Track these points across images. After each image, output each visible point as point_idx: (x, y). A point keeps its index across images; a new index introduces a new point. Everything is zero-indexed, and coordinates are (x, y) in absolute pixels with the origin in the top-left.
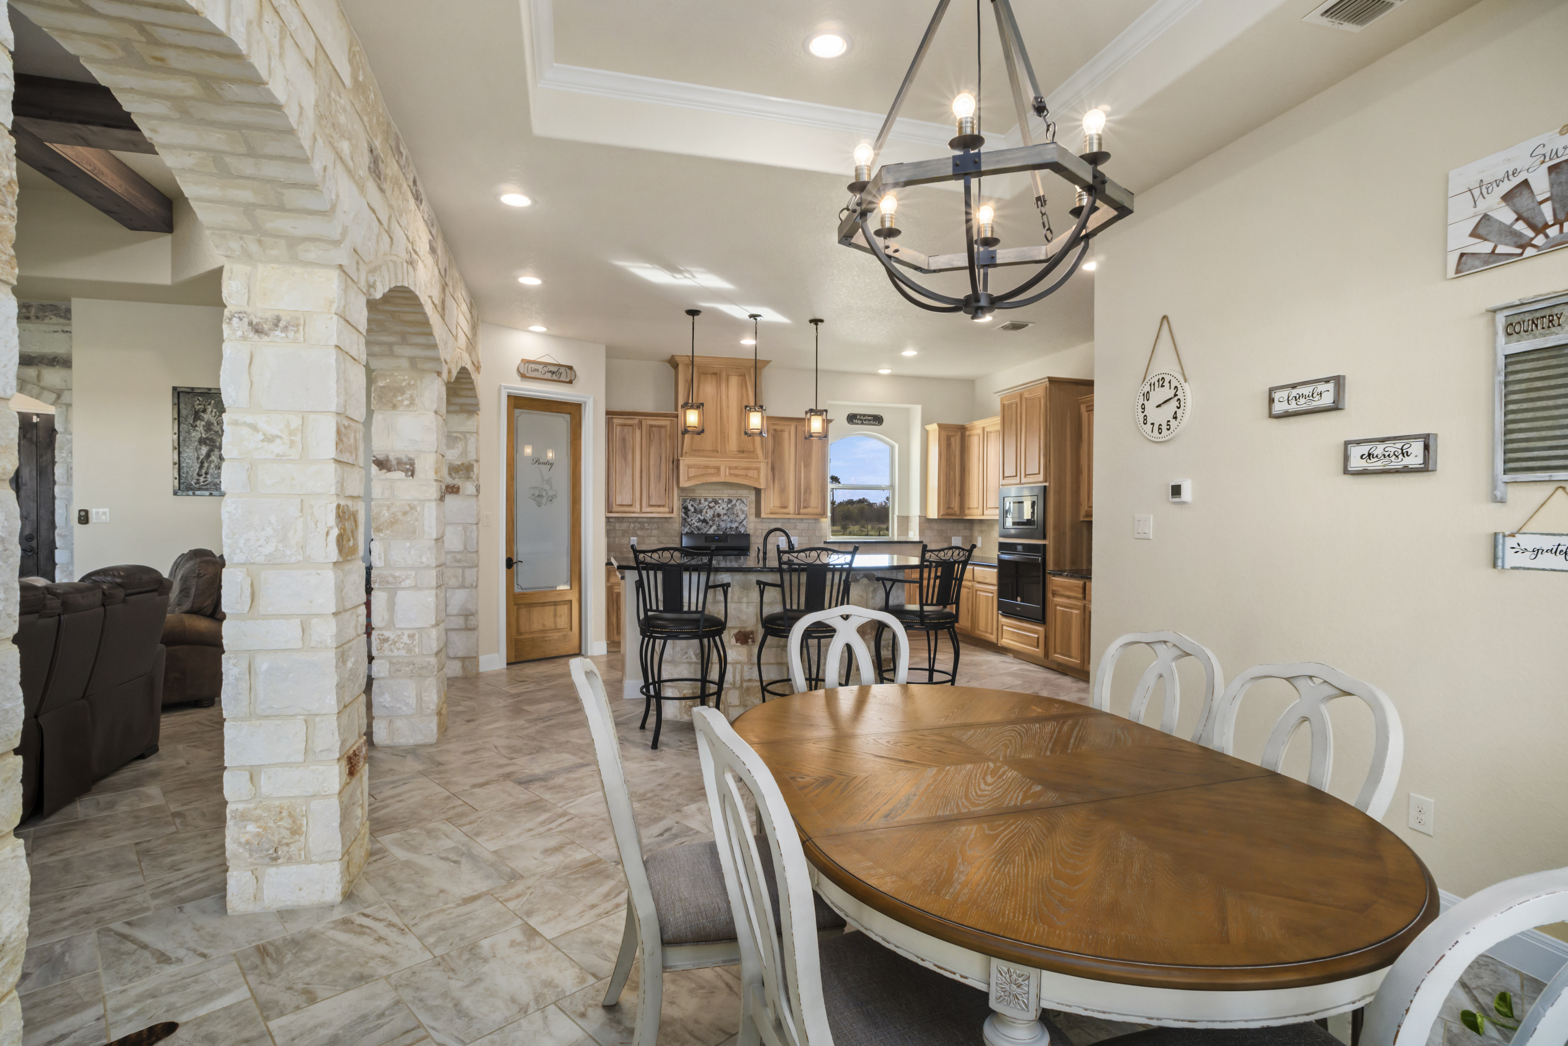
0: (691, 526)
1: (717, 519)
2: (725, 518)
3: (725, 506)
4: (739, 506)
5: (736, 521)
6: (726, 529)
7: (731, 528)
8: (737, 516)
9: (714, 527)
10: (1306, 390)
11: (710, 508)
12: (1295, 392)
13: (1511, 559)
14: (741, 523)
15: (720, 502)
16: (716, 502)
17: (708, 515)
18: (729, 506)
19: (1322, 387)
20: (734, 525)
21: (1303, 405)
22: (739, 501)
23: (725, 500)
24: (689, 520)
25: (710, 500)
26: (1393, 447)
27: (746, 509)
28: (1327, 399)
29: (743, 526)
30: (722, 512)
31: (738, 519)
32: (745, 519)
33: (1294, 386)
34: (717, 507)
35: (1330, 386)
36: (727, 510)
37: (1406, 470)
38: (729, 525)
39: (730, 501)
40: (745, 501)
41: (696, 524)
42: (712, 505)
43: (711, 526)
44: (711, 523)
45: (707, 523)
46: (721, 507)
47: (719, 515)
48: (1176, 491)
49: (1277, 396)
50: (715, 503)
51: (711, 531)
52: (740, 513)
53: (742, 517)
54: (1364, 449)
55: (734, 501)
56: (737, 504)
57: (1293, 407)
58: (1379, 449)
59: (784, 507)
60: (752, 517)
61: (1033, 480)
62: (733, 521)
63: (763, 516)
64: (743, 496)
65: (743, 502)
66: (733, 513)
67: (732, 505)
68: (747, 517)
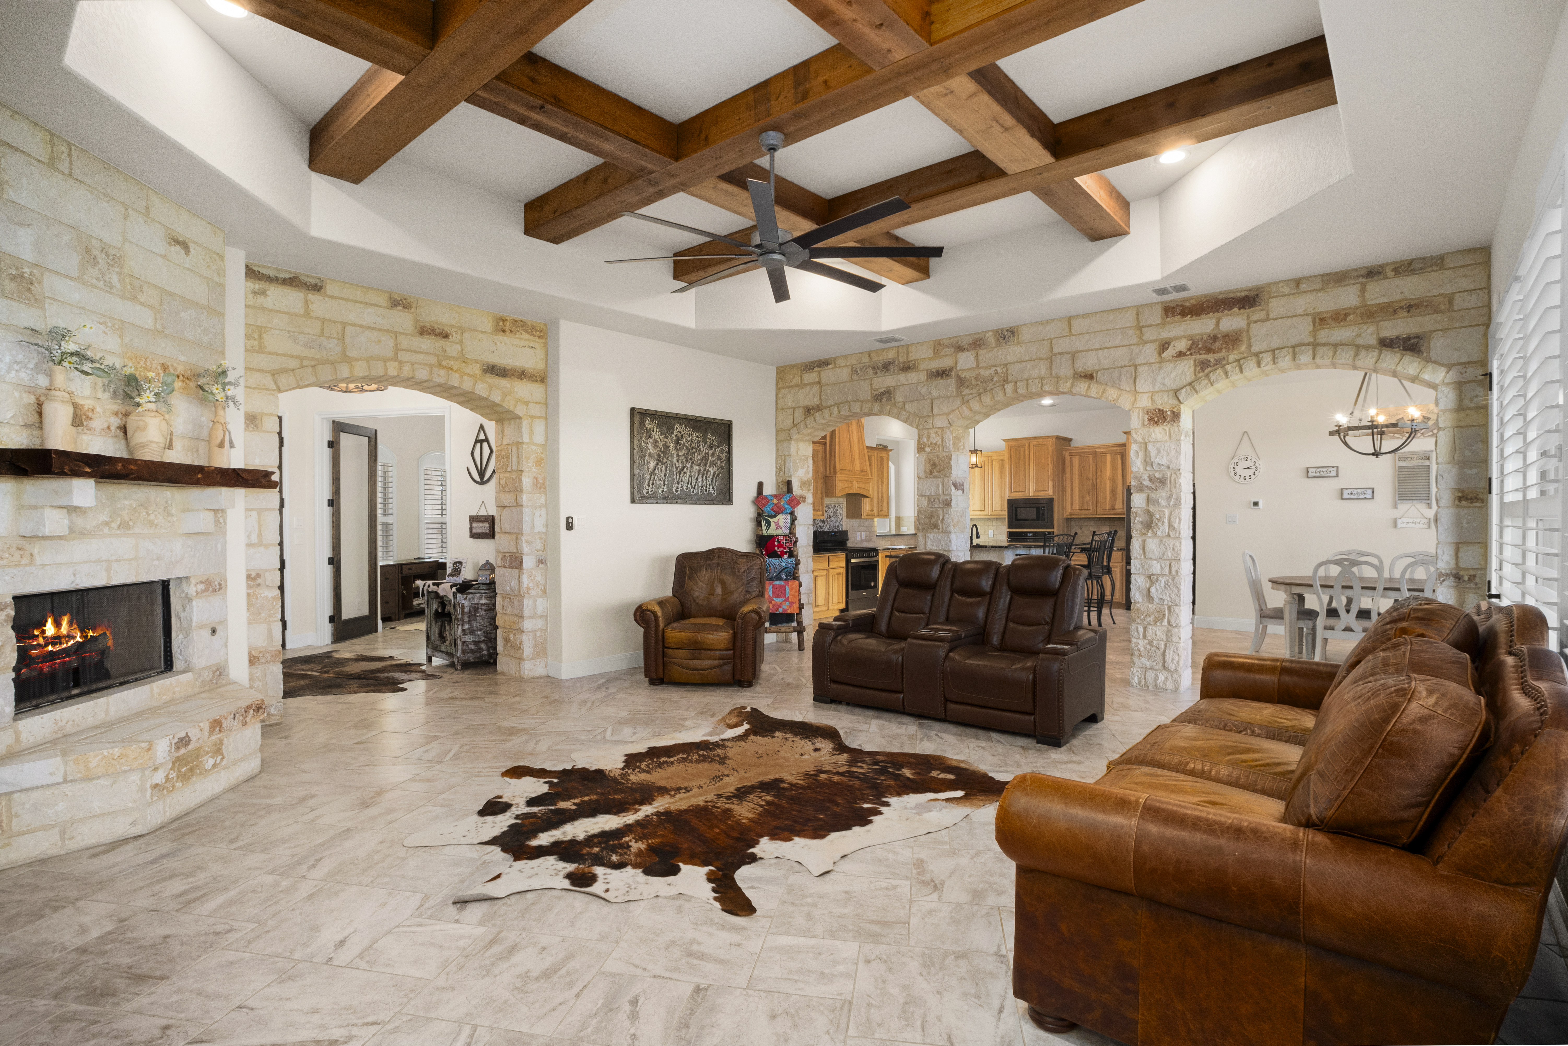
0: (818, 525)
1: (830, 520)
2: (833, 519)
3: (832, 510)
5: (840, 522)
6: (833, 527)
9: (830, 526)
10: (1324, 470)
12: (1318, 470)
13: (1400, 525)
16: (828, 508)
17: (825, 517)
19: (1331, 469)
20: (840, 525)
21: (1321, 474)
22: (839, 507)
23: (832, 506)
24: (818, 522)
25: (825, 505)
26: (1360, 491)
27: (842, 513)
28: (1334, 473)
31: (838, 520)
32: (842, 520)
33: (1318, 468)
34: (828, 511)
35: (1335, 469)
36: (834, 513)
37: (1365, 498)
38: (834, 524)
39: (834, 507)
41: (821, 524)
44: (829, 523)
45: (827, 523)
47: (830, 517)
48: (1256, 504)
49: (1310, 470)
51: (829, 529)
54: (1349, 491)
55: (836, 507)
56: (839, 510)
57: (1318, 475)
58: (1355, 492)
59: (872, 511)
60: (845, 518)
61: (1041, 495)
62: (836, 521)
63: (864, 517)
64: (841, 505)
65: (841, 508)
66: (839, 516)
67: (836, 510)
68: (842, 518)
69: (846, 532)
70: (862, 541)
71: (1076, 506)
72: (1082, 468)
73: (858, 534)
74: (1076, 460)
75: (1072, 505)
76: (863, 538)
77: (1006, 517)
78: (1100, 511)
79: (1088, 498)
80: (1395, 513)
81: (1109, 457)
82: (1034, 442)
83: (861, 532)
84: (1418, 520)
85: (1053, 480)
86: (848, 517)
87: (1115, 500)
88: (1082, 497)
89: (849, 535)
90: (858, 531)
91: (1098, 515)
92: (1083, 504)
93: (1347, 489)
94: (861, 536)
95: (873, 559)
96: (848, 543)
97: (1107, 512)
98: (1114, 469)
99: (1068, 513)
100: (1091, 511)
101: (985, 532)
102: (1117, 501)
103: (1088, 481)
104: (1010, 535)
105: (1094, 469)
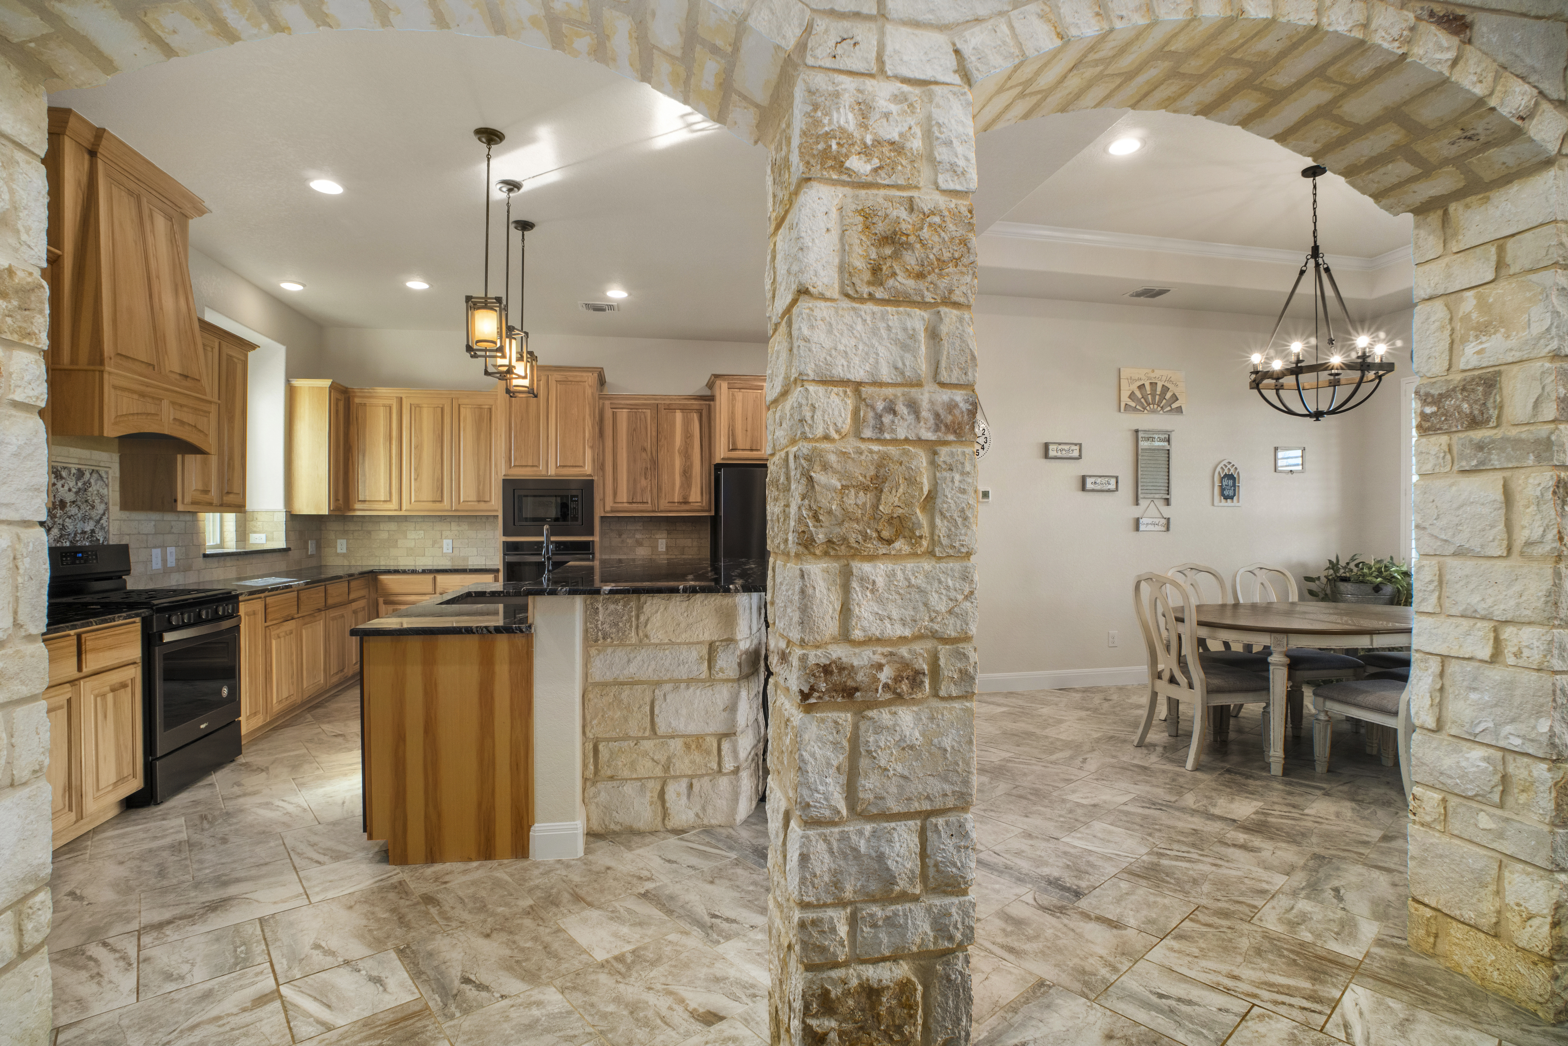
1: (59, 513)
2: (73, 510)
3: (72, 484)
4: (96, 487)
5: (91, 518)
6: (75, 535)
7: (84, 532)
8: (93, 507)
9: (55, 532)
10: (1066, 447)
12: (1060, 447)
13: (1142, 528)
14: (98, 522)
15: (64, 474)
18: (80, 484)
19: (1073, 447)
20: (88, 527)
21: (1064, 454)
22: (95, 476)
23: (73, 471)
26: (1104, 480)
27: (105, 492)
28: (1076, 454)
29: (102, 528)
30: (69, 497)
31: (93, 513)
32: (104, 514)
33: (1060, 444)
34: (59, 485)
35: (1077, 447)
36: (77, 493)
37: (1109, 491)
38: (80, 526)
39: (80, 474)
40: (104, 475)
46: (66, 488)
47: (62, 504)
48: (984, 494)
49: (1051, 447)
52: (97, 501)
53: (101, 508)
55: (87, 475)
56: (92, 481)
57: (1059, 454)
58: (1098, 480)
59: (206, 492)
60: (115, 510)
61: (570, 473)
62: (84, 519)
63: (180, 507)
64: (102, 464)
65: (101, 477)
66: (87, 501)
67: (84, 484)
68: (107, 509)
69: (124, 549)
70: (166, 571)
71: (623, 496)
72: (633, 432)
73: (156, 553)
74: (623, 415)
75: (615, 494)
76: (171, 562)
77: (500, 514)
78: (664, 504)
79: (644, 482)
80: (1136, 512)
81: (679, 415)
82: (557, 376)
83: (163, 547)
84: (1157, 521)
85: (592, 447)
86: (126, 505)
87: (689, 486)
88: (633, 482)
89: (133, 559)
90: (155, 547)
91: (661, 511)
92: (634, 494)
93: (1090, 476)
94: (164, 560)
95: (226, 624)
96: (130, 586)
97: (676, 507)
98: (688, 436)
99: (608, 508)
100: (649, 506)
101: (434, 542)
102: (693, 489)
103: (644, 455)
104: (509, 548)
105: (654, 434)
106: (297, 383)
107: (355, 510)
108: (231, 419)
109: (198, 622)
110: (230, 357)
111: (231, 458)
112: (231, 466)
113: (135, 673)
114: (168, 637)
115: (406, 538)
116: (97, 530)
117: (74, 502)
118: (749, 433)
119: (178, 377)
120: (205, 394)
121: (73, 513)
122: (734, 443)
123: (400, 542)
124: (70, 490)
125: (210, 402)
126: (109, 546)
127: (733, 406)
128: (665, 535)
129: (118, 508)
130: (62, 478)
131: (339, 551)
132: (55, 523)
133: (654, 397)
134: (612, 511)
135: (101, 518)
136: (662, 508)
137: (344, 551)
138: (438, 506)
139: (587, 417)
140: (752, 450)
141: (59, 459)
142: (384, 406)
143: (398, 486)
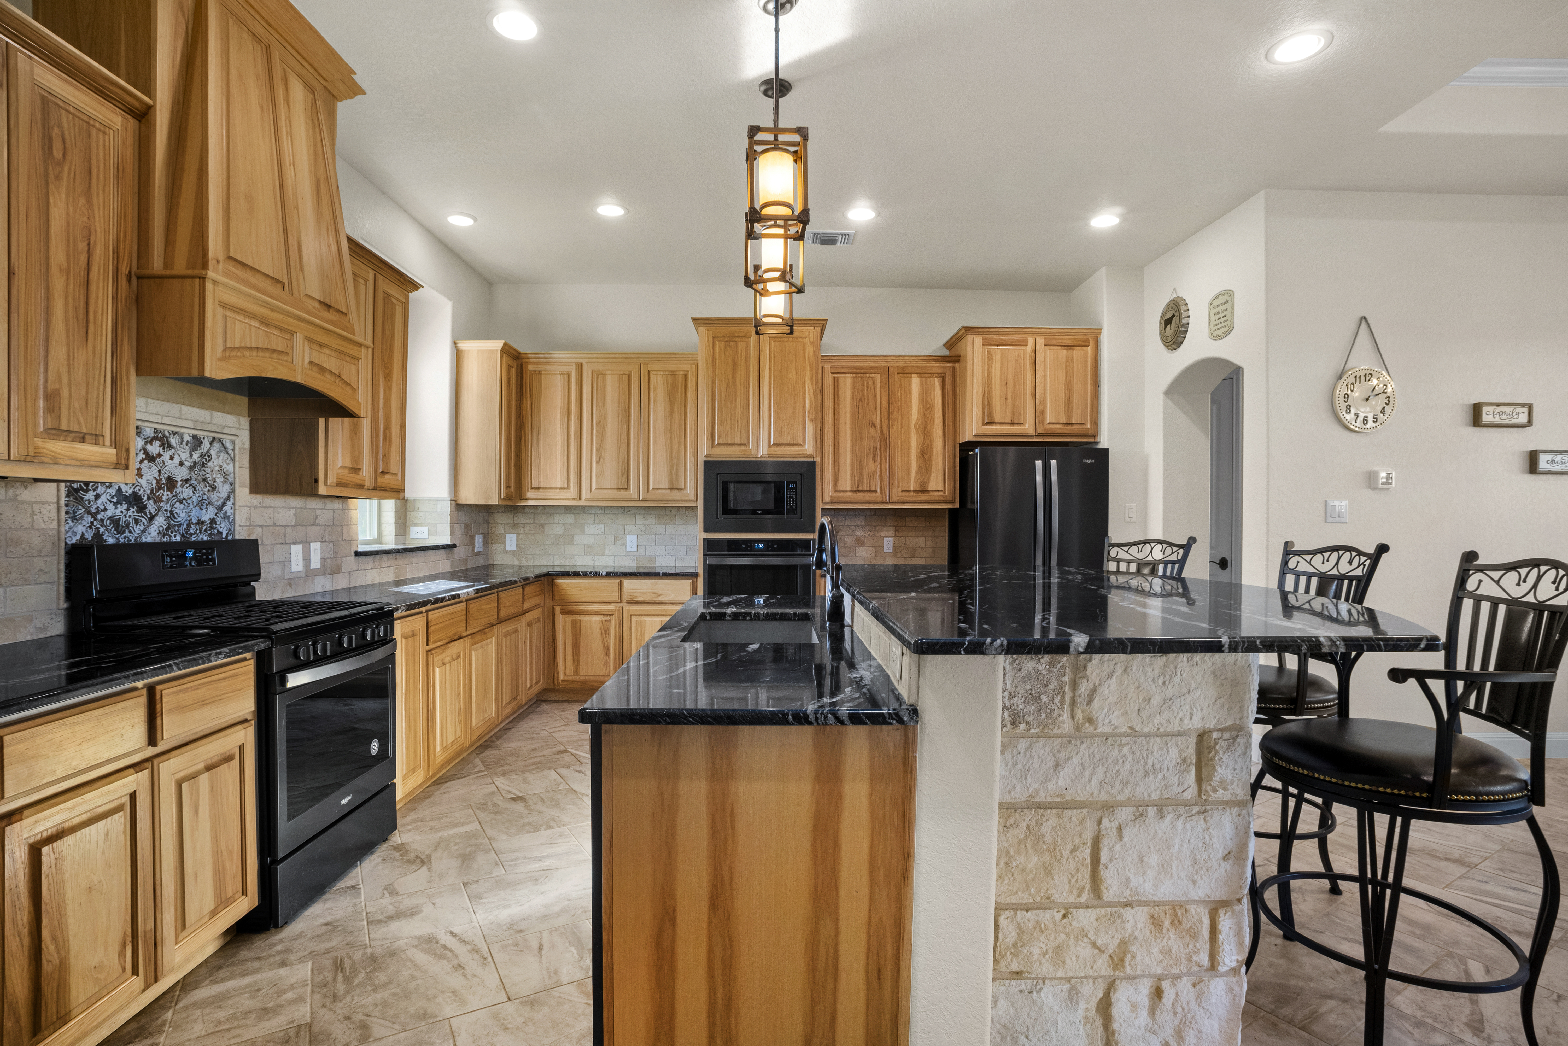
0: (94, 515)
1: (166, 494)
2: (186, 492)
3: (185, 455)
4: (218, 461)
5: (210, 503)
6: (189, 526)
7: (200, 523)
8: (214, 488)
9: (160, 521)
10: (1508, 409)
11: (151, 458)
12: (1498, 409)
14: (220, 508)
15: (174, 441)
16: (166, 444)
17: (143, 482)
18: (196, 456)
19: (1519, 409)
20: (207, 515)
21: (1505, 420)
22: (217, 445)
24: (90, 495)
25: (149, 432)
26: (1565, 458)
27: (230, 468)
28: (1523, 419)
29: (226, 517)
30: (181, 474)
31: (214, 497)
32: (228, 498)
33: (1498, 405)
34: (166, 456)
35: (1525, 410)
36: (191, 468)
38: (195, 514)
39: (197, 442)
40: (229, 446)
41: (111, 511)
42: (154, 448)
43: (152, 518)
44: (151, 507)
45: (142, 508)
46: (177, 460)
47: (171, 483)
49: (1485, 409)
50: (162, 445)
51: (152, 536)
52: (219, 480)
53: (224, 490)
54: (1549, 457)
55: (206, 445)
56: (213, 453)
57: (1497, 420)
58: (1559, 457)
59: (356, 470)
60: (243, 493)
61: (788, 453)
62: (202, 504)
63: (322, 490)
64: (226, 431)
65: (225, 448)
66: (205, 480)
67: (202, 456)
68: (233, 491)
69: (252, 545)
70: (309, 574)
71: (846, 483)
72: (859, 402)
73: (297, 550)
74: (846, 381)
75: (836, 480)
76: (316, 563)
77: (700, 504)
78: (897, 493)
79: (872, 466)
81: (915, 381)
83: (306, 543)
85: (812, 420)
86: (256, 488)
87: (929, 471)
88: (858, 465)
89: (264, 557)
90: (295, 543)
91: (894, 503)
92: (860, 481)
93: (1545, 452)
94: (307, 560)
95: (378, 654)
96: (260, 596)
97: (911, 497)
98: (927, 408)
99: (827, 499)
100: (878, 496)
101: (616, 539)
102: (933, 475)
103: (872, 430)
104: (711, 547)
105: (885, 404)
106: (465, 345)
107: (527, 499)
108: (388, 377)
109: (338, 654)
110: (387, 296)
111: (387, 427)
112: (387, 439)
113: (247, 736)
114: (295, 680)
115: (583, 532)
116: (218, 520)
117: (187, 481)
118: (1009, 402)
119: (317, 305)
120: (354, 334)
121: (185, 495)
122: (990, 415)
123: (576, 538)
124: (181, 464)
125: (360, 345)
126: (234, 541)
127: (990, 367)
128: (892, 533)
129: (247, 490)
130: (170, 447)
131: (508, 548)
132: (159, 509)
133: (885, 358)
134: (832, 502)
135: (224, 504)
136: (894, 498)
137: (514, 548)
138: (623, 494)
139: (808, 382)
140: (1013, 424)
141: (165, 421)
142: (562, 373)
143: (577, 470)
